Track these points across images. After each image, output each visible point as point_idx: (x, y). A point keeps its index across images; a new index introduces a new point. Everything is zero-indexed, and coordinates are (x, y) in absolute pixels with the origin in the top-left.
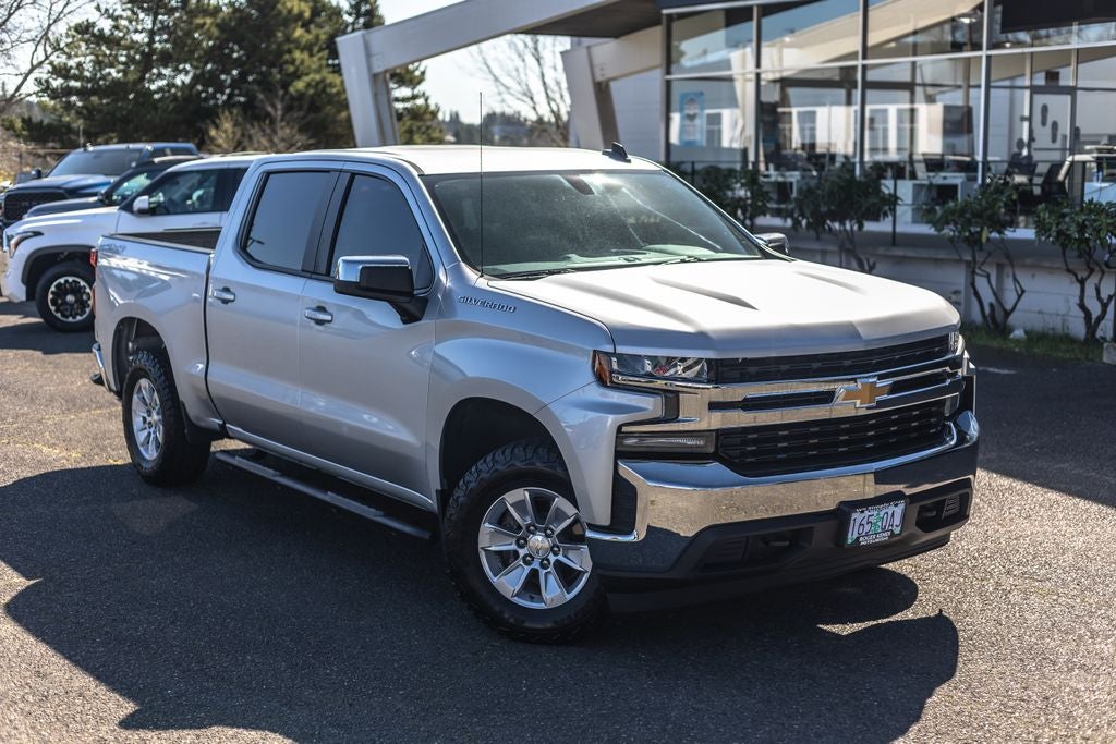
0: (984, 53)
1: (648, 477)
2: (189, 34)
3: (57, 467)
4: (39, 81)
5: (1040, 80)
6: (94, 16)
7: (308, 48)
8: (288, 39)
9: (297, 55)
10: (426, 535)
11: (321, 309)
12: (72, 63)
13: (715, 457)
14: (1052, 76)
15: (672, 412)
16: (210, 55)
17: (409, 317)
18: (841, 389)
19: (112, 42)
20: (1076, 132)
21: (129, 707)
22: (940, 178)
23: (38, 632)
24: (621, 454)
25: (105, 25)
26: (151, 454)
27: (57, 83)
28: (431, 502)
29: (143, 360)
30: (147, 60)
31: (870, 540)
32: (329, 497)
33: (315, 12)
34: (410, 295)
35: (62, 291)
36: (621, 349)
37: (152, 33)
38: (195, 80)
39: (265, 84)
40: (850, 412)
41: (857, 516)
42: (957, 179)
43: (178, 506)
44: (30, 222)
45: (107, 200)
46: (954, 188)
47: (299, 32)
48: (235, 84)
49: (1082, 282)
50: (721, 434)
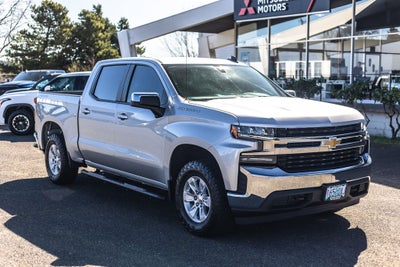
0: (352, 37)
1: (252, 172)
2: (61, 34)
3: (20, 178)
4: (6, 51)
5: (368, 50)
6: (27, 28)
7: (104, 40)
8: (96, 36)
9: (100, 42)
10: (163, 198)
11: (124, 114)
12: (19, 44)
13: (276, 165)
14: (373, 49)
15: (261, 148)
16: (69, 42)
17: (158, 115)
18: (323, 141)
19: (33, 37)
20: (381, 69)
21: (55, 258)
22: (335, 83)
23: (18, 233)
24: (241, 164)
25: (31, 31)
26: (56, 173)
27: (13, 51)
28: (166, 185)
29: (53, 138)
30: (46, 43)
31: (334, 198)
32: (126, 185)
33: (106, 27)
34: (158, 107)
35: (18, 120)
36: (242, 124)
37: (48, 34)
38: (63, 51)
39: (88, 52)
40: (326, 150)
41: (329, 189)
42: (342, 82)
43: (67, 192)
44: (6, 96)
45: (34, 88)
46: (341, 86)
47: (100, 34)
48: (77, 52)
49: (391, 117)
50: (279, 157)
